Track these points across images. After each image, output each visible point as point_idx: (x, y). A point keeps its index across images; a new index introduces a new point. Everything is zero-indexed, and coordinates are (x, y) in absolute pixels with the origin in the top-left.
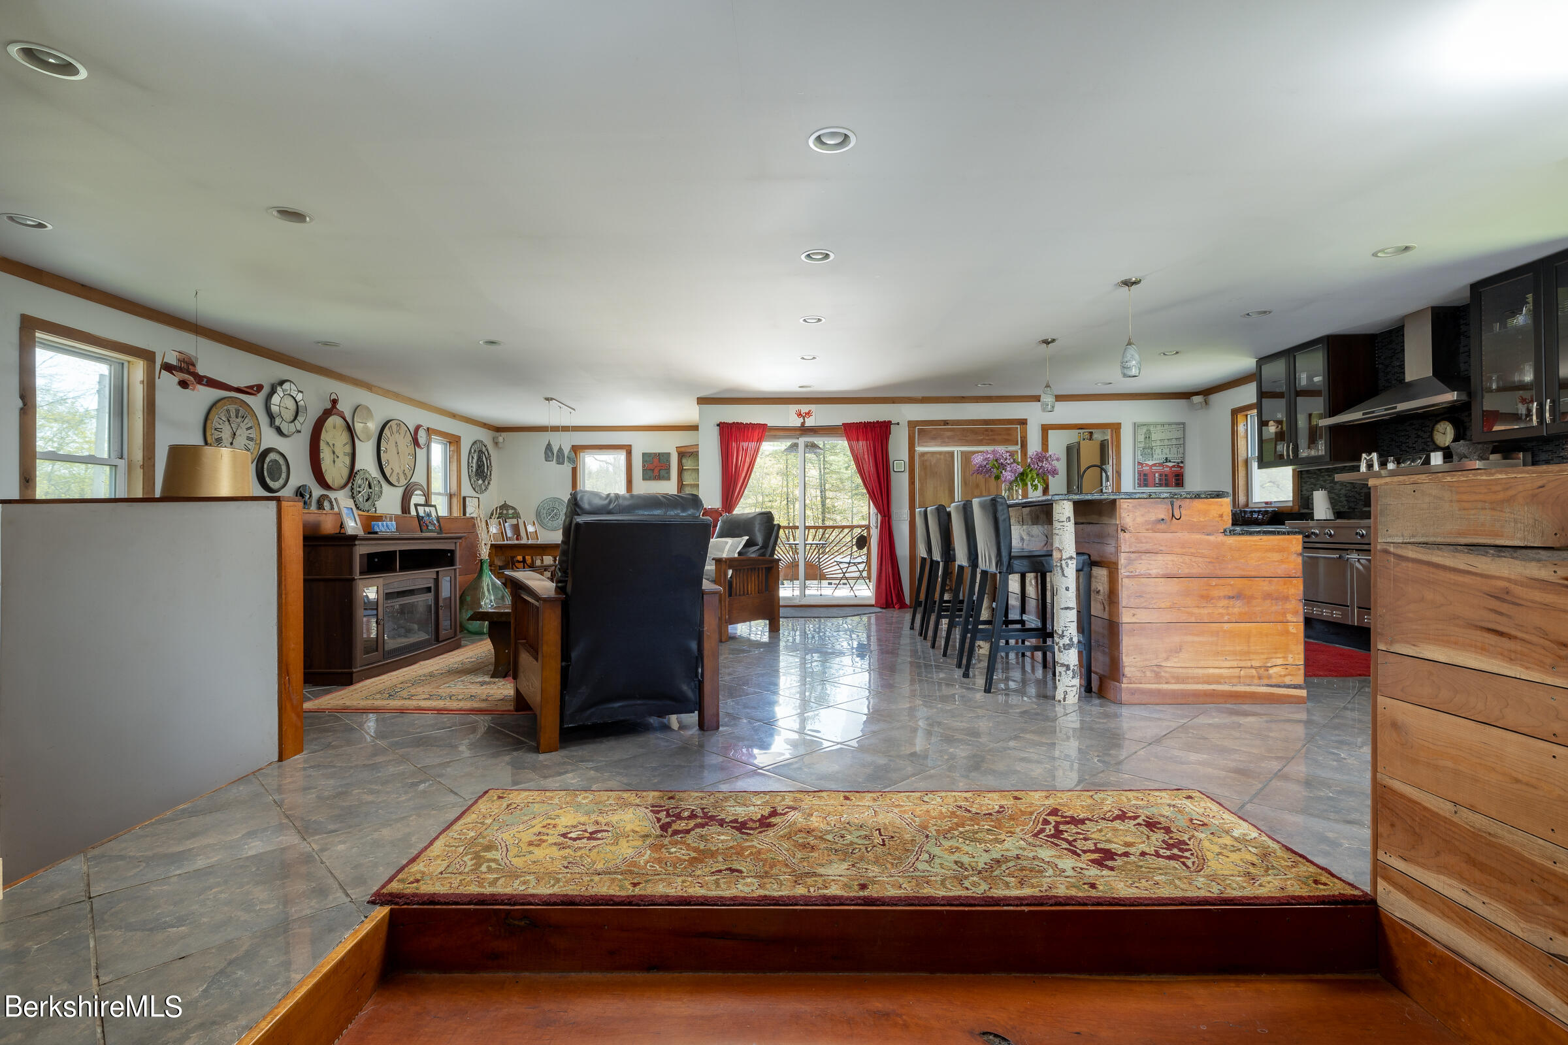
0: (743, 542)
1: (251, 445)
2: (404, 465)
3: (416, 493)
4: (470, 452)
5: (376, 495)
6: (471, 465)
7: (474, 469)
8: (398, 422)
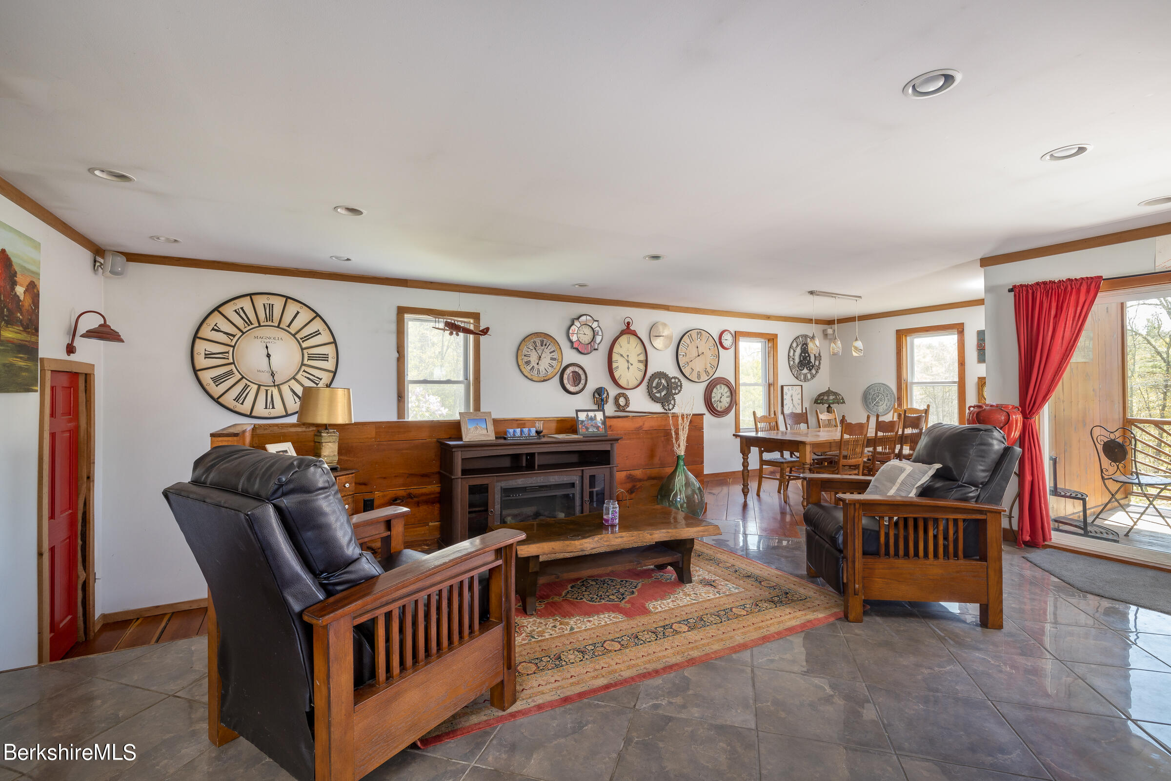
0: (931, 472)
1: (554, 363)
2: (706, 364)
3: (718, 386)
4: (791, 347)
5: (675, 390)
6: (793, 357)
7: (797, 360)
8: (699, 331)
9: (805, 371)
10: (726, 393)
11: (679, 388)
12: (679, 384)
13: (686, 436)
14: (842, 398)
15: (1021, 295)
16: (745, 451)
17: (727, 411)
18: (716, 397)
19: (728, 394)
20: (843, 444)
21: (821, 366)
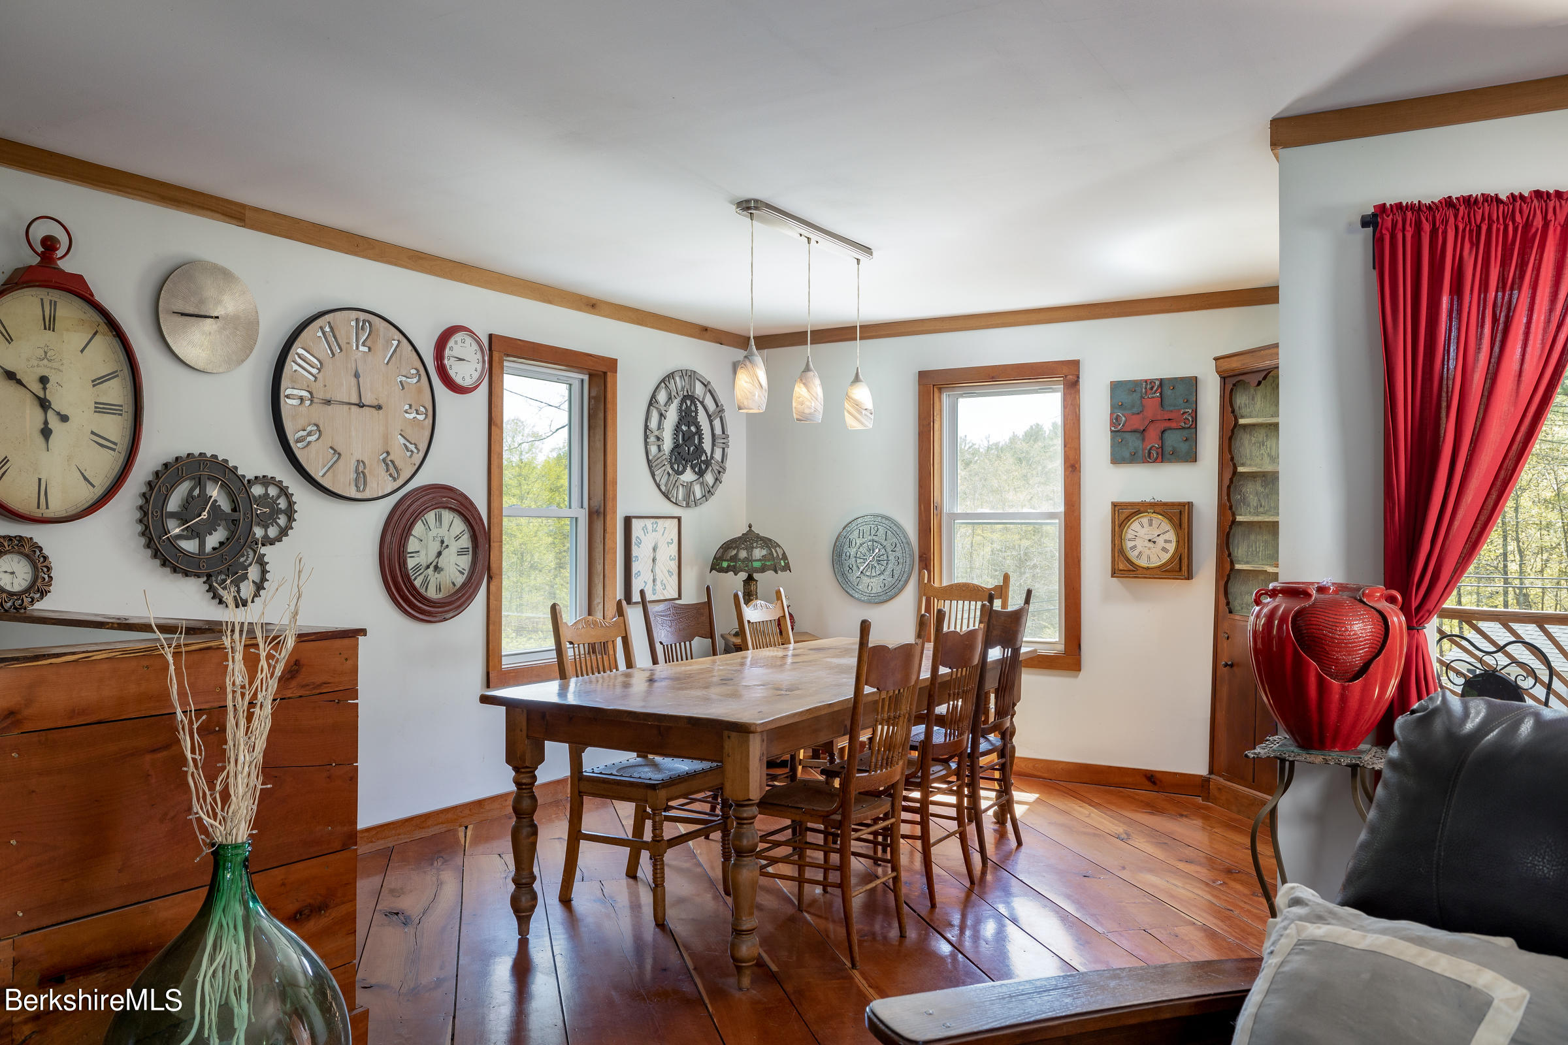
2: (386, 438)
3: (431, 516)
4: (653, 401)
5: (266, 527)
6: (656, 433)
7: (668, 445)
8: (362, 316)
9: (689, 476)
10: (457, 538)
11: (282, 521)
12: (282, 503)
13: (261, 745)
14: (785, 557)
15: (1400, 236)
16: (523, 759)
17: (457, 601)
18: (423, 553)
19: (465, 542)
20: (861, 709)
21: (728, 464)
